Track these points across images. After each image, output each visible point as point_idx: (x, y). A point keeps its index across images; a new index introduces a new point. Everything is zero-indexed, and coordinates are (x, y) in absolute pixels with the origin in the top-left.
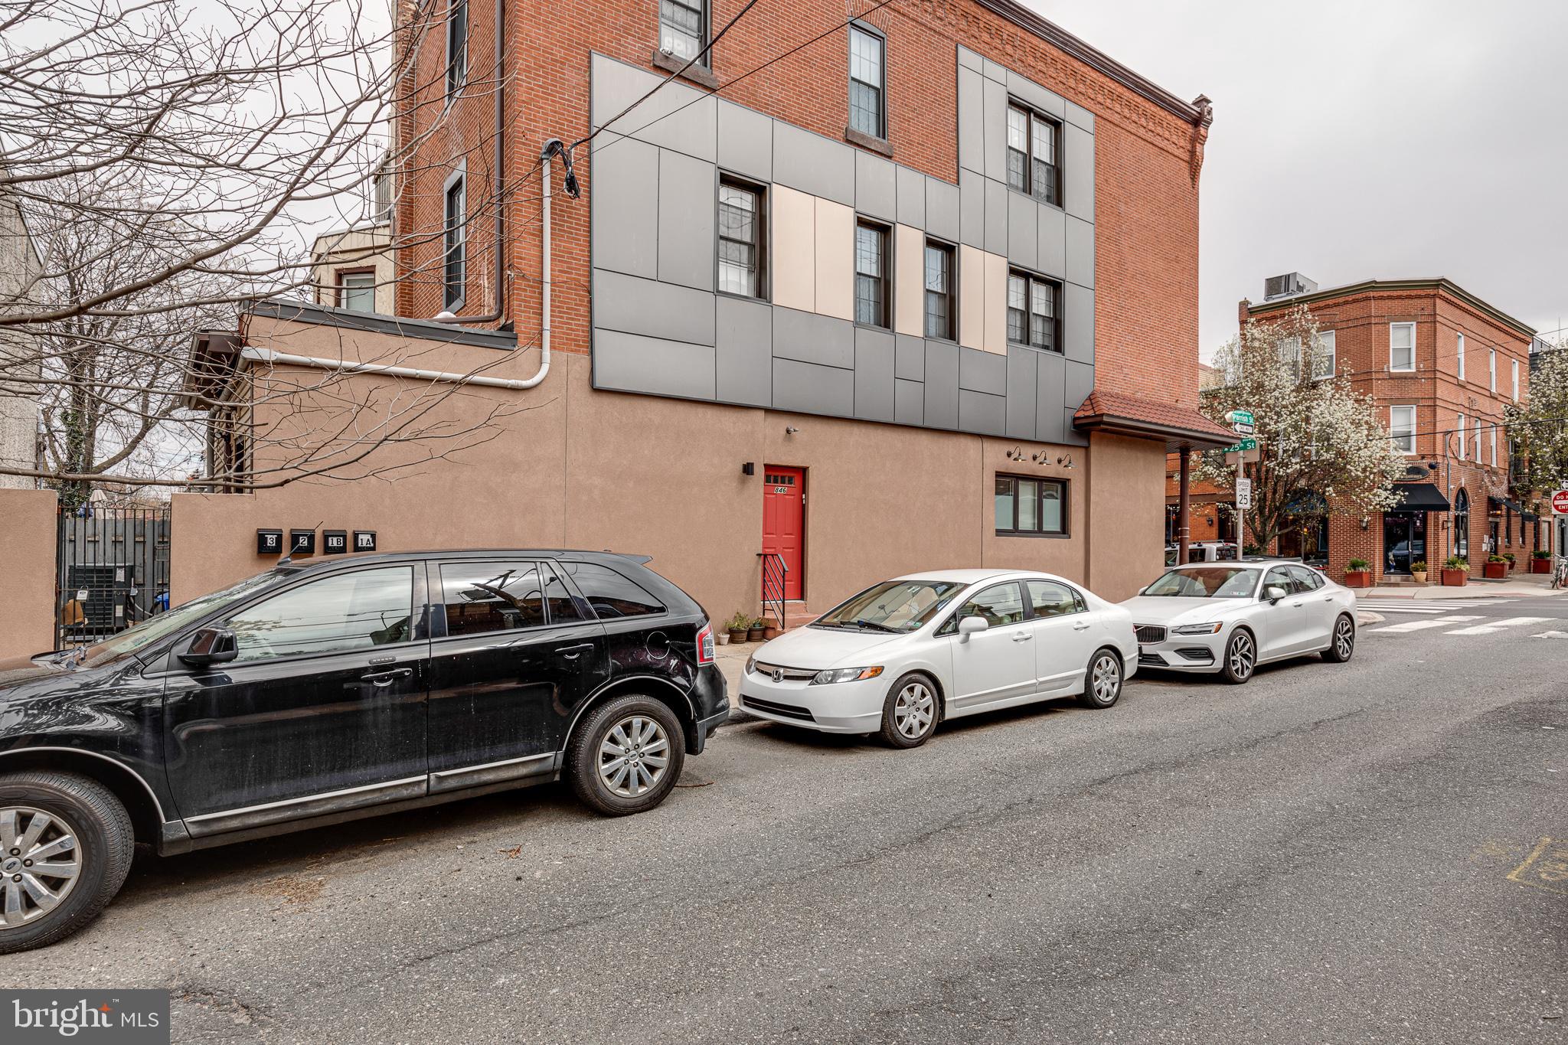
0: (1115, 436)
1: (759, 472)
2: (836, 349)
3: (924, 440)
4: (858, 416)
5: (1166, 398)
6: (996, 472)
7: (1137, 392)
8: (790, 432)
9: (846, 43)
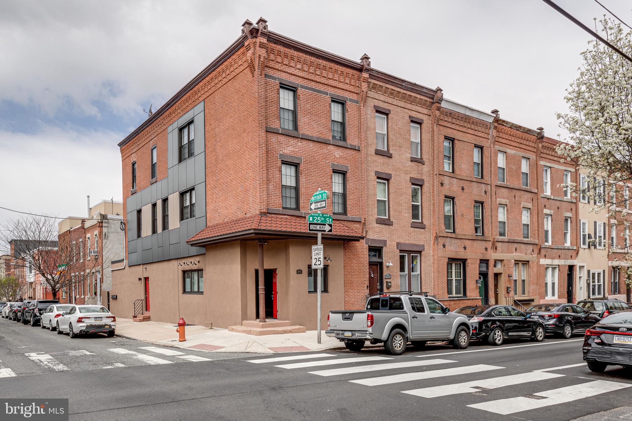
0: (213, 245)
1: (143, 280)
2: (149, 244)
4: (153, 261)
5: (240, 215)
6: (182, 271)
7: (225, 219)
8: (146, 268)
9: (151, 156)
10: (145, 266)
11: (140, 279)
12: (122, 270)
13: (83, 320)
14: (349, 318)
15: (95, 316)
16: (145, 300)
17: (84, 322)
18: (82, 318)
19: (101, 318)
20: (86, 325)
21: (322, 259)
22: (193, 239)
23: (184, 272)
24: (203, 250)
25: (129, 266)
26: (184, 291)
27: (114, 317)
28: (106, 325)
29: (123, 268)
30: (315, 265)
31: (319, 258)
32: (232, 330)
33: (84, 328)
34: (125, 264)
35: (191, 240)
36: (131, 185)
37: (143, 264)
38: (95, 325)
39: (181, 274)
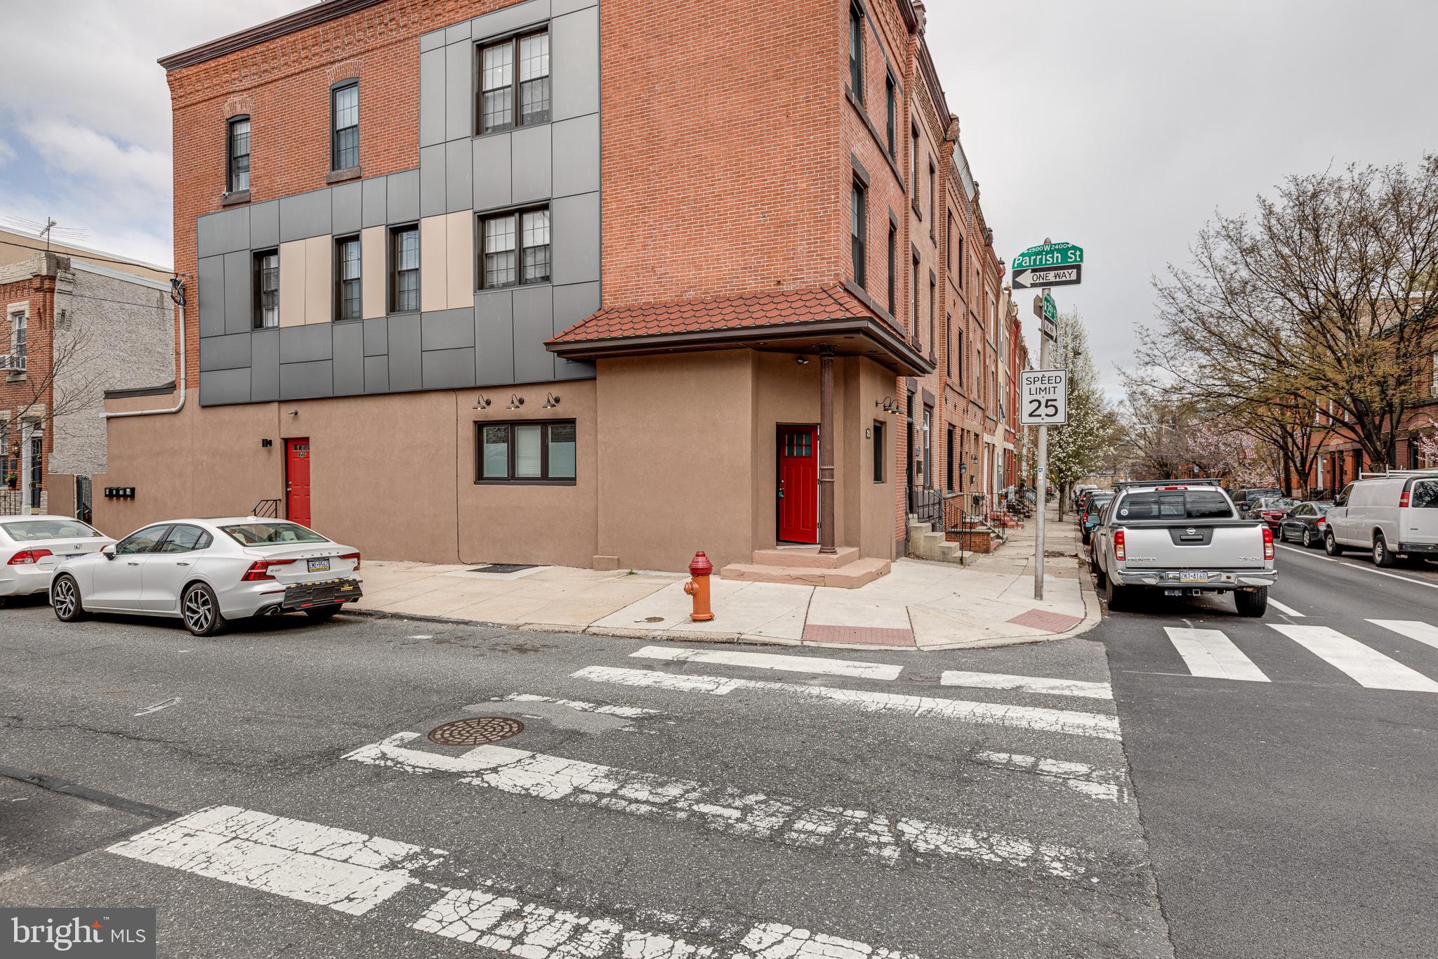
0: (636, 358)
1: (278, 445)
2: (318, 347)
3: (396, 404)
4: (336, 394)
5: (752, 284)
6: (475, 422)
7: (686, 291)
8: (296, 414)
9: (329, 108)
10: (293, 408)
11: (267, 443)
12: (172, 418)
13: (270, 571)
14: (1201, 540)
15: (308, 556)
16: (284, 501)
17: (273, 577)
18: (266, 564)
19: (327, 559)
20: (284, 587)
21: (1061, 404)
22: (567, 338)
23: (480, 426)
24: (576, 371)
25: (204, 407)
26: (480, 477)
27: (357, 556)
28: (342, 582)
29: (174, 410)
30: (1031, 415)
31: (1047, 401)
32: (741, 576)
33: (280, 598)
34: (182, 399)
35: (560, 340)
36: (224, 179)
37: (280, 402)
38: (314, 584)
39: (468, 432)
